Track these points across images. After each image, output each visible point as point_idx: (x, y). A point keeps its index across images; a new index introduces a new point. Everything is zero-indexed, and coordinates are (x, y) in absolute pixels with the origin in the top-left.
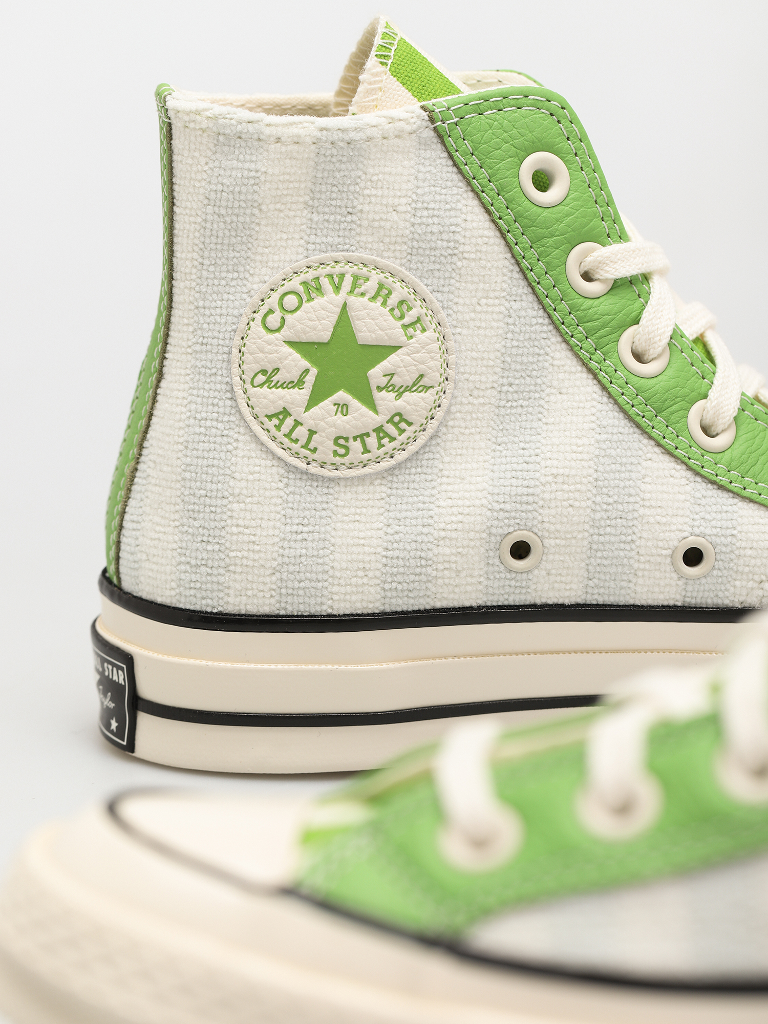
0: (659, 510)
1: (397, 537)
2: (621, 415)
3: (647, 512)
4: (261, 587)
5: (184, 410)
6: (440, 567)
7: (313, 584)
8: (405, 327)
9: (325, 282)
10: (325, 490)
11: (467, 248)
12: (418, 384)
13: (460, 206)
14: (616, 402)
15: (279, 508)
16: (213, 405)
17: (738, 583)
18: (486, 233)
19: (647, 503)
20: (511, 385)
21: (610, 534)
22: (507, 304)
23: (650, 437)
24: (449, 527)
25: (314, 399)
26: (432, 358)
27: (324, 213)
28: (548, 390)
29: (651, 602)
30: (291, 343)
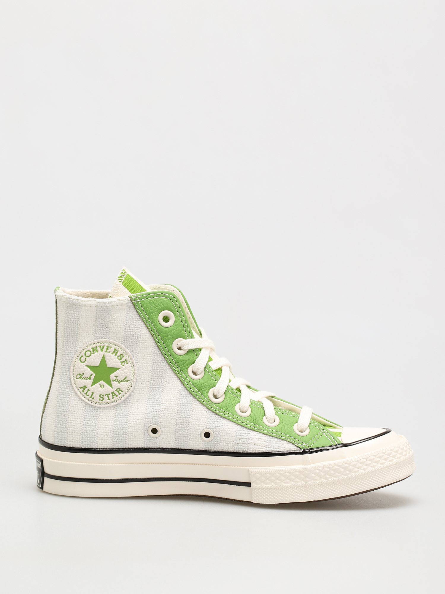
0: (197, 420)
1: (117, 425)
2: (187, 391)
3: (193, 420)
4: (77, 439)
5: (58, 385)
6: (130, 435)
7: (92, 439)
8: (122, 362)
9: (98, 348)
10: (97, 411)
11: (141, 339)
12: (125, 380)
13: (139, 326)
14: (185, 387)
15: (83, 416)
16: (65, 384)
17: (221, 444)
18: (147, 335)
19: (193, 418)
20: (154, 381)
21: (181, 427)
22: (153, 356)
23: (195, 398)
24: (132, 423)
25: (94, 383)
26: (129, 372)
27: (99, 327)
28: (165, 383)
29: (194, 449)
30: (88, 366)
